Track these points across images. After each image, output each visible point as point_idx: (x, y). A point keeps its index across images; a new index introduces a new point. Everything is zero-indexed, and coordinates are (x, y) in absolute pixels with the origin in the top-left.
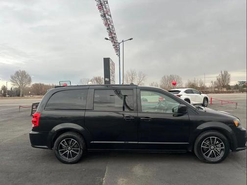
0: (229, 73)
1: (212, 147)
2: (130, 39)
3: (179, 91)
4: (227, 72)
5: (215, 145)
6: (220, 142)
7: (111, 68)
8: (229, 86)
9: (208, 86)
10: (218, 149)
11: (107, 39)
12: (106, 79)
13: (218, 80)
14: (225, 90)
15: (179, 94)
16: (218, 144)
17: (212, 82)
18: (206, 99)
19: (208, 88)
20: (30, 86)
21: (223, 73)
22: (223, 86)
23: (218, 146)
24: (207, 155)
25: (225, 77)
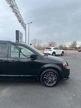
0: (76, 42)
1: (50, 78)
2: (31, 23)
3: (51, 48)
5: (52, 77)
6: (54, 75)
7: (19, 35)
8: (76, 47)
10: (53, 79)
12: (17, 41)
13: (72, 45)
14: (74, 49)
15: (51, 49)
16: (53, 76)
17: (69, 45)
18: (63, 52)
22: (74, 47)
23: (53, 77)
24: (47, 82)
25: (75, 43)
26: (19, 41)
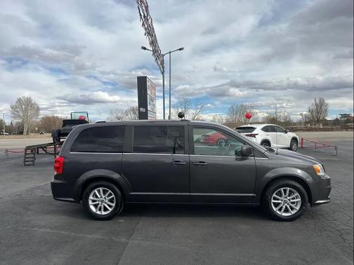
2: (180, 49)
3: (254, 129)
4: (323, 101)
7: (149, 92)
8: (326, 120)
9: (295, 121)
11: (145, 48)
13: (311, 111)
15: (254, 132)
17: (301, 114)
18: (294, 139)
19: (295, 124)
20: (38, 120)
21: (318, 101)
22: (316, 121)
25: (320, 108)
26: (147, 110)
